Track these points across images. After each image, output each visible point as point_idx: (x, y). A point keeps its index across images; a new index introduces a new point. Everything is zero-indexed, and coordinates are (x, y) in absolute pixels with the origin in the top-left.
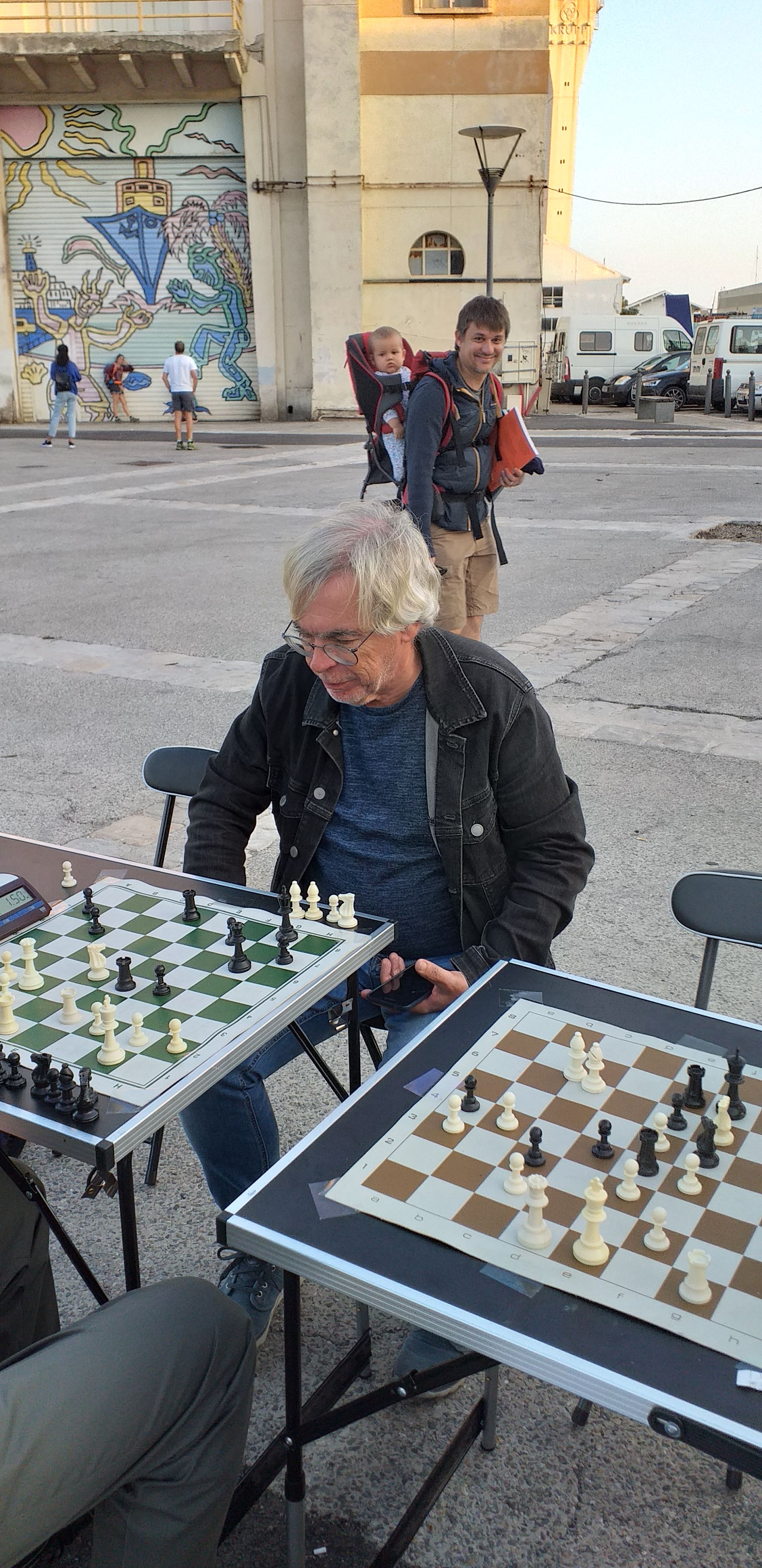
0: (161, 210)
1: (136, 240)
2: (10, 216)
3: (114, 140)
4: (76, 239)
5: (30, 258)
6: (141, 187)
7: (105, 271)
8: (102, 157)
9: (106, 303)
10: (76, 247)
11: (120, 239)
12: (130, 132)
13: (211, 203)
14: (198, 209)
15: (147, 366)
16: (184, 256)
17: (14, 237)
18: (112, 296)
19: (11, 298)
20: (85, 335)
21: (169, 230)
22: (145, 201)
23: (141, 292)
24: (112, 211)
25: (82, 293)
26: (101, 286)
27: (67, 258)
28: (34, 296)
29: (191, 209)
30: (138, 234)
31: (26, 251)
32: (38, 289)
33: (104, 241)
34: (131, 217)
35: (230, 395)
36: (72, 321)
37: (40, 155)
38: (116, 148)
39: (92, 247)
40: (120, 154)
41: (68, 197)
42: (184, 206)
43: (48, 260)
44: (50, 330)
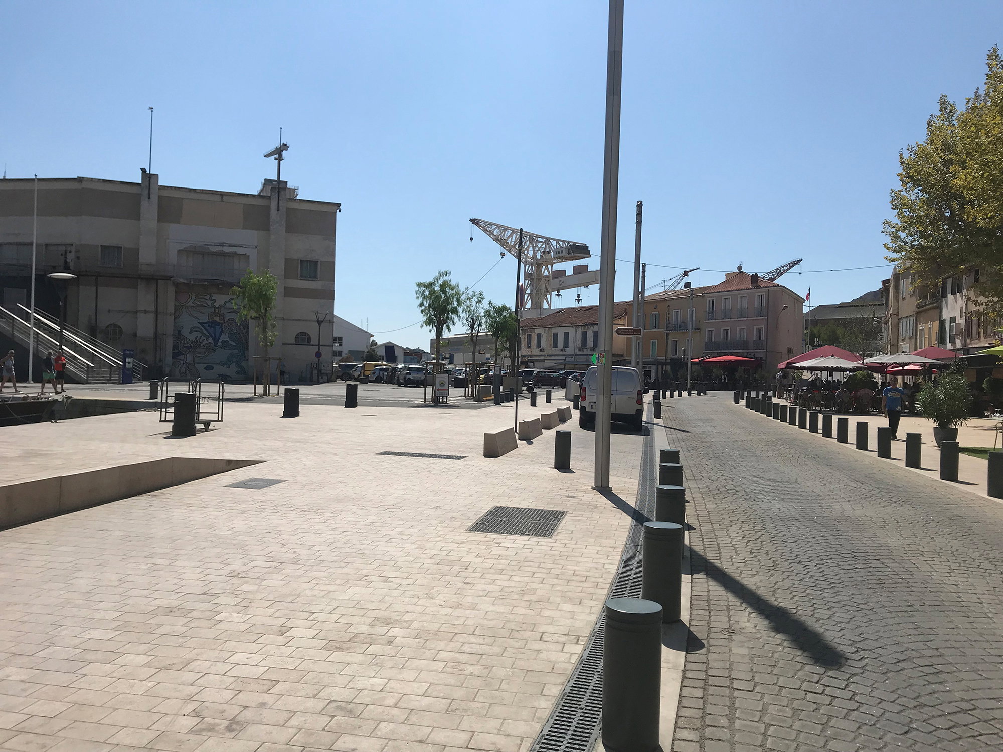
0: (221, 322)
2: (175, 320)
3: (209, 302)
4: (194, 328)
5: (179, 332)
6: (216, 315)
7: (202, 337)
8: (205, 307)
9: (202, 345)
10: (194, 330)
11: (208, 328)
12: (215, 301)
14: (233, 322)
15: (213, 364)
16: (227, 334)
18: (204, 344)
19: (173, 343)
20: (194, 354)
21: (223, 327)
22: (217, 319)
23: (213, 343)
24: (206, 321)
25: (194, 342)
26: (200, 341)
27: (191, 333)
28: (179, 342)
29: (231, 321)
30: (214, 328)
31: (178, 330)
32: (181, 341)
33: (203, 329)
34: (212, 323)
35: (237, 373)
36: (190, 350)
37: (186, 305)
39: (199, 330)
40: (210, 306)
41: (193, 316)
42: (228, 321)
43: (185, 332)
44: (183, 352)
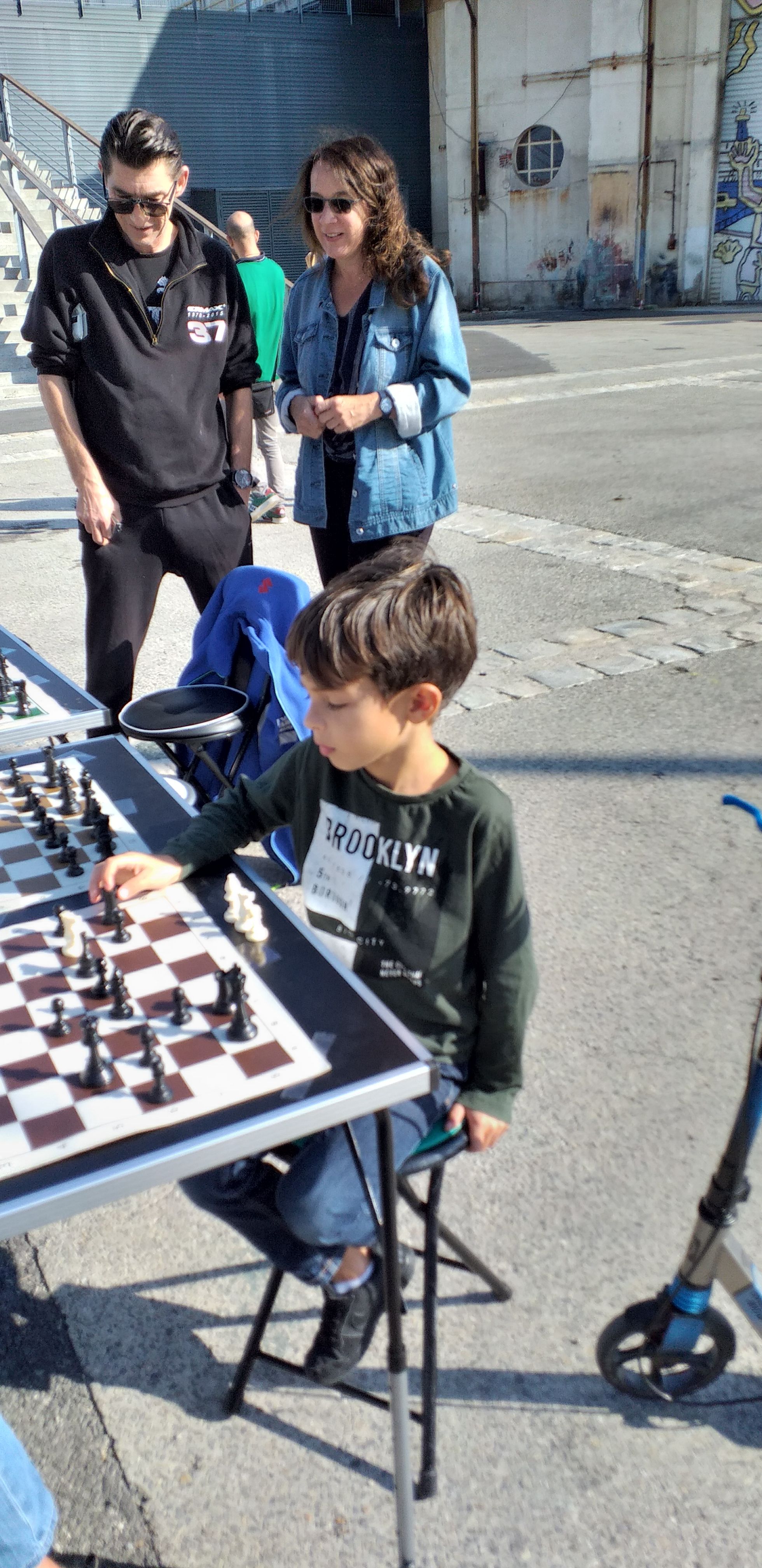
2: (728, 83)
5: (742, 126)
17: (728, 106)
19: (715, 172)
28: (740, 167)
31: (738, 119)
32: (745, 159)
44: (751, 205)
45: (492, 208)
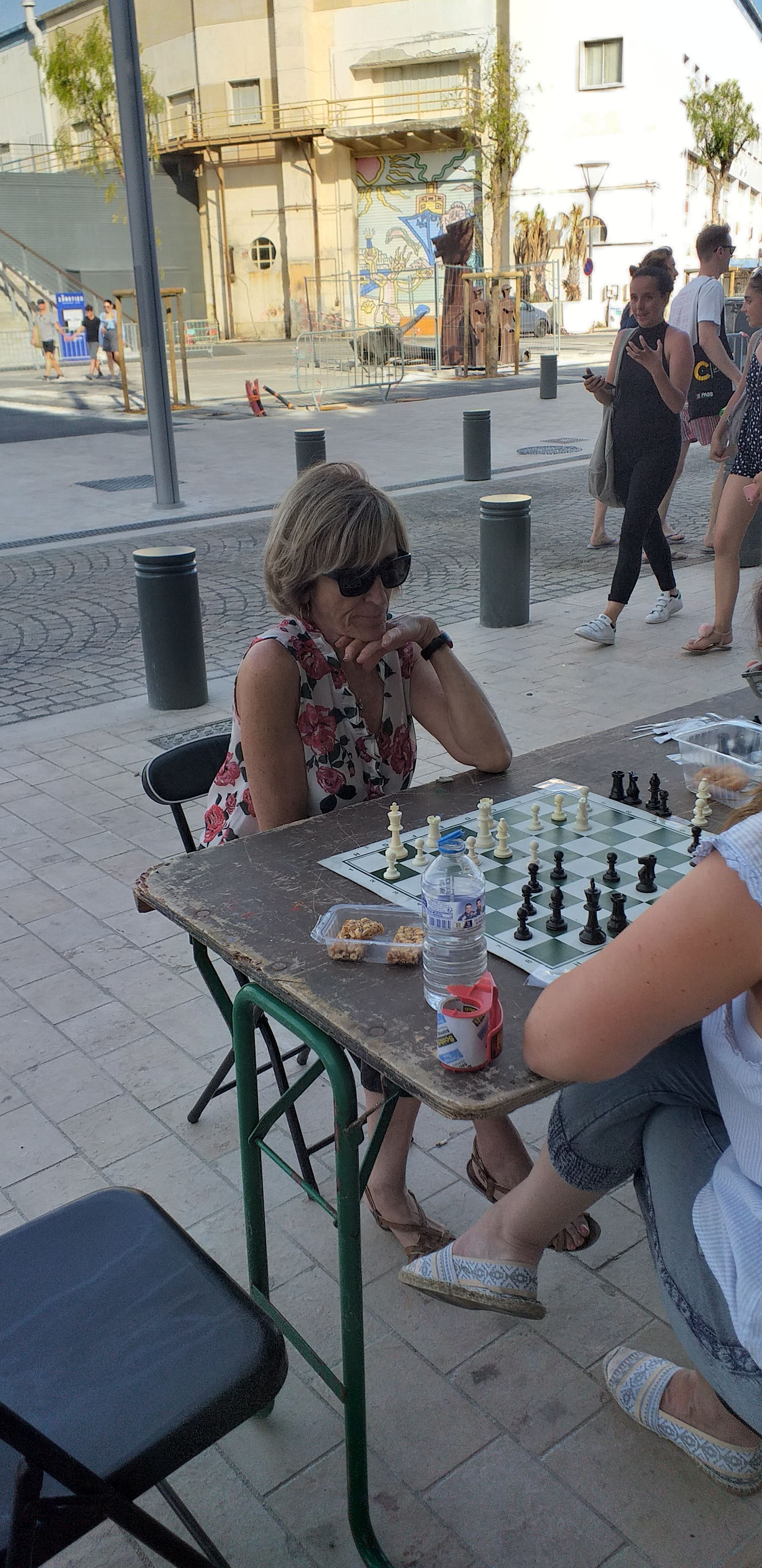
0: (440, 211)
1: (425, 229)
2: (359, 218)
3: (415, 173)
4: (393, 230)
5: (369, 241)
6: (429, 199)
7: (408, 247)
8: (408, 183)
9: (408, 265)
10: (393, 234)
11: (417, 229)
12: (424, 168)
13: (467, 206)
14: (460, 209)
17: (361, 230)
18: (411, 261)
19: (357, 264)
20: (395, 284)
21: (443, 222)
22: (431, 206)
23: (427, 258)
24: (413, 213)
25: (395, 260)
26: (405, 256)
27: (388, 241)
28: (370, 262)
29: (456, 209)
30: (427, 225)
31: (366, 238)
32: (372, 258)
33: (408, 230)
34: (423, 216)
36: (389, 276)
37: (377, 184)
38: (417, 179)
39: (402, 233)
40: (418, 181)
41: (390, 206)
42: (452, 208)
43: (379, 242)
44: (377, 282)
45: (238, 281)
